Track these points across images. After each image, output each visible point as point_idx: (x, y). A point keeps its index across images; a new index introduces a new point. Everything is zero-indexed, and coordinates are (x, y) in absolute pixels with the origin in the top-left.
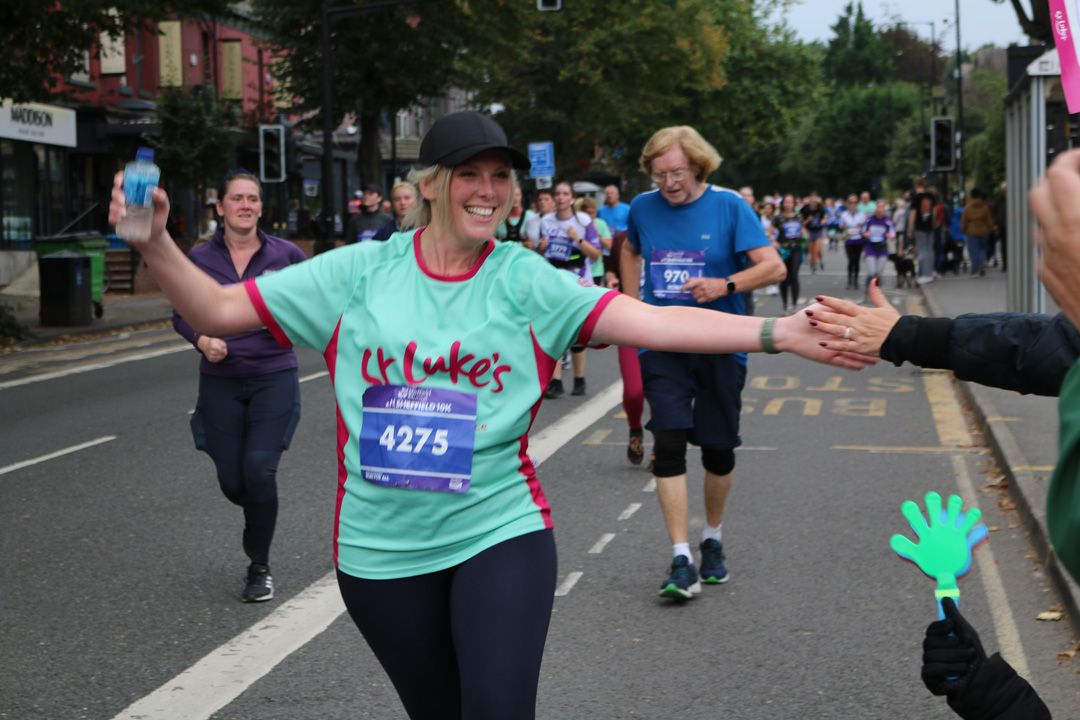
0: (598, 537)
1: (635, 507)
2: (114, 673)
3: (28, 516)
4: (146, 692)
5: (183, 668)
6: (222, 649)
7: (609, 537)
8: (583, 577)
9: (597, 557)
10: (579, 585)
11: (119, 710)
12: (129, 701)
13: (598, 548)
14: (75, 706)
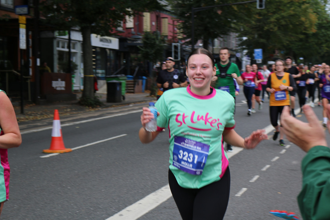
0: (264, 166)
1: (277, 158)
2: (122, 199)
3: (100, 156)
4: (131, 204)
5: (141, 198)
6: (153, 194)
7: (268, 166)
8: (259, 177)
9: (264, 172)
10: (258, 180)
11: (123, 209)
12: (126, 206)
13: (264, 169)
14: (111, 207)
